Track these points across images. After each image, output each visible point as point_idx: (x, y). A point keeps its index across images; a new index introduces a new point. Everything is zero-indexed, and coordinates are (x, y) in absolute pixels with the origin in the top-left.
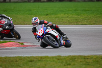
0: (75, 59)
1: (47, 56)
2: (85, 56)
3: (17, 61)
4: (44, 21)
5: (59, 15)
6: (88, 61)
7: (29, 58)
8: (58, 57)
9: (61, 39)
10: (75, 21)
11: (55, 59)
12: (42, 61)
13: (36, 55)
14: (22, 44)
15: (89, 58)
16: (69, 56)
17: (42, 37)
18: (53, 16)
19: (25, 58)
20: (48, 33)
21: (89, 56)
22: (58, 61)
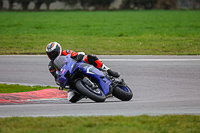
0: (176, 121)
1: (122, 117)
3: (62, 126)
5: (144, 36)
7: (85, 119)
10: (175, 47)
11: (136, 122)
12: (112, 125)
16: (164, 116)
18: (131, 38)
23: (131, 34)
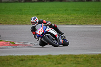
0: (66, 58)
1: (38, 56)
2: (75, 56)
3: (8, 60)
4: (42, 21)
5: (49, 15)
6: (79, 60)
7: (20, 57)
8: (48, 57)
9: (60, 38)
10: (65, 20)
11: (45, 58)
12: (33, 60)
13: (27, 54)
14: (13, 43)
15: (79, 57)
16: (59, 55)
17: (42, 36)
18: (43, 16)
19: (16, 57)
20: (47, 32)
21: (79, 55)
22: (49, 60)
23: (43, 14)
